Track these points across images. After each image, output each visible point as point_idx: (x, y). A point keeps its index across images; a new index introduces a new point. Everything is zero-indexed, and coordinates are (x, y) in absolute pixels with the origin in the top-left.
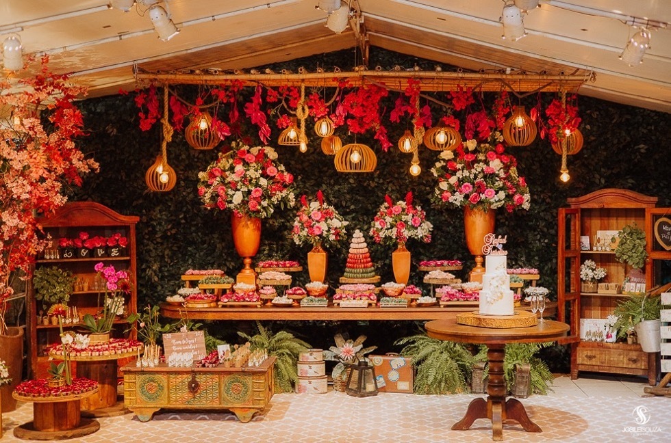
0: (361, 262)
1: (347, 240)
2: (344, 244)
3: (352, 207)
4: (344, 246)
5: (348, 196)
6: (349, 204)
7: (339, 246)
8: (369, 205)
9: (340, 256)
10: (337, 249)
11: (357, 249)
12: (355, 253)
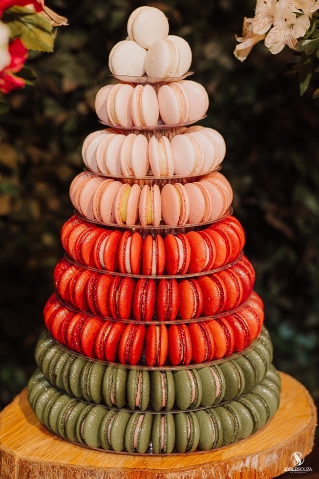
11: (141, 188)
12: (120, 224)
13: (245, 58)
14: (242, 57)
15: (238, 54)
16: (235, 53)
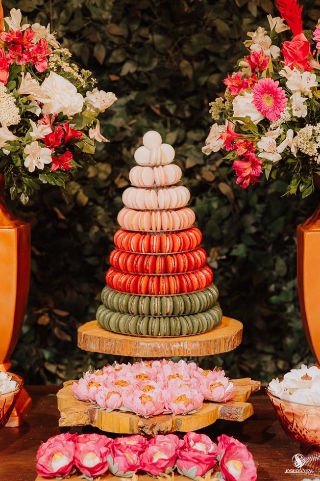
0: (166, 269)
1: (111, 177)
2: (99, 191)
3: (128, 68)
4: (101, 199)
5: (116, 30)
6: (117, 56)
7: (84, 199)
8: (184, 63)
9: (87, 229)
10: (78, 206)
11: (151, 214)
12: (141, 230)
13: (210, 153)
14: (208, 152)
15: (205, 152)
16: (203, 151)
